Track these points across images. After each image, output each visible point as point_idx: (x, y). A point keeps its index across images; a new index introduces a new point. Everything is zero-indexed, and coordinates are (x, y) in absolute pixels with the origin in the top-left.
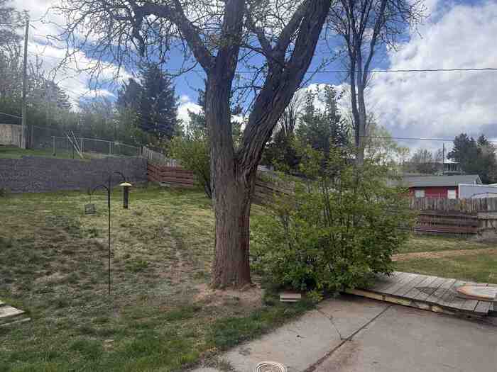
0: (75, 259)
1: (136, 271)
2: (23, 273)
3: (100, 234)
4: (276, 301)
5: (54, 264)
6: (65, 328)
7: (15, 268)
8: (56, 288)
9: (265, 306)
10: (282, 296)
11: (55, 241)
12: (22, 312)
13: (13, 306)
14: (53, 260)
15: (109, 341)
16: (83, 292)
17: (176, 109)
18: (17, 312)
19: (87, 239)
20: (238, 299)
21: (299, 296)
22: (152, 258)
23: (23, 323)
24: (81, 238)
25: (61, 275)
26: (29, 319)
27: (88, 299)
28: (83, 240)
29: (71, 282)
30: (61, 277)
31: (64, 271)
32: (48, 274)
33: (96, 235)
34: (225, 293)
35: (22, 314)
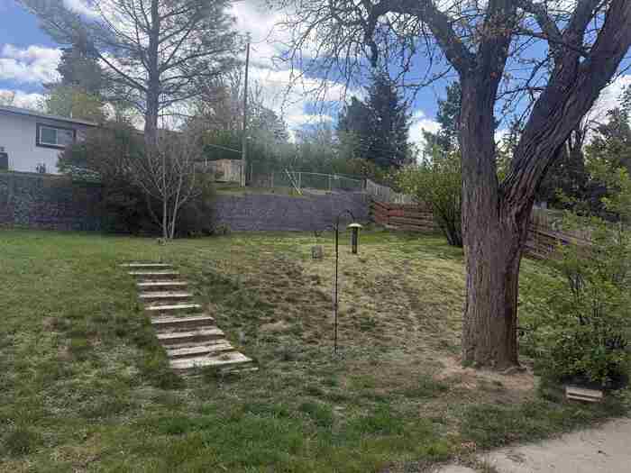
0: (298, 308)
1: (363, 329)
2: (248, 318)
3: (322, 282)
4: (560, 396)
5: (278, 312)
6: (292, 384)
7: (242, 312)
8: (281, 338)
9: (542, 400)
10: (570, 390)
11: (278, 286)
12: (250, 360)
13: (241, 352)
14: (276, 307)
15: (338, 408)
16: (308, 346)
17: (407, 130)
18: (246, 359)
19: (310, 287)
20: (499, 384)
21: (599, 394)
22: (382, 315)
23: (252, 372)
24: (303, 284)
25: (285, 324)
26: (256, 369)
27: (313, 355)
28: (305, 287)
29: (296, 334)
30: (285, 327)
31: (288, 320)
32: (273, 321)
33: (318, 283)
34: (480, 374)
35: (249, 362)
